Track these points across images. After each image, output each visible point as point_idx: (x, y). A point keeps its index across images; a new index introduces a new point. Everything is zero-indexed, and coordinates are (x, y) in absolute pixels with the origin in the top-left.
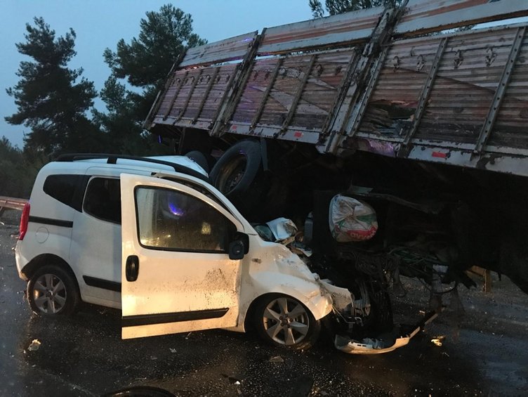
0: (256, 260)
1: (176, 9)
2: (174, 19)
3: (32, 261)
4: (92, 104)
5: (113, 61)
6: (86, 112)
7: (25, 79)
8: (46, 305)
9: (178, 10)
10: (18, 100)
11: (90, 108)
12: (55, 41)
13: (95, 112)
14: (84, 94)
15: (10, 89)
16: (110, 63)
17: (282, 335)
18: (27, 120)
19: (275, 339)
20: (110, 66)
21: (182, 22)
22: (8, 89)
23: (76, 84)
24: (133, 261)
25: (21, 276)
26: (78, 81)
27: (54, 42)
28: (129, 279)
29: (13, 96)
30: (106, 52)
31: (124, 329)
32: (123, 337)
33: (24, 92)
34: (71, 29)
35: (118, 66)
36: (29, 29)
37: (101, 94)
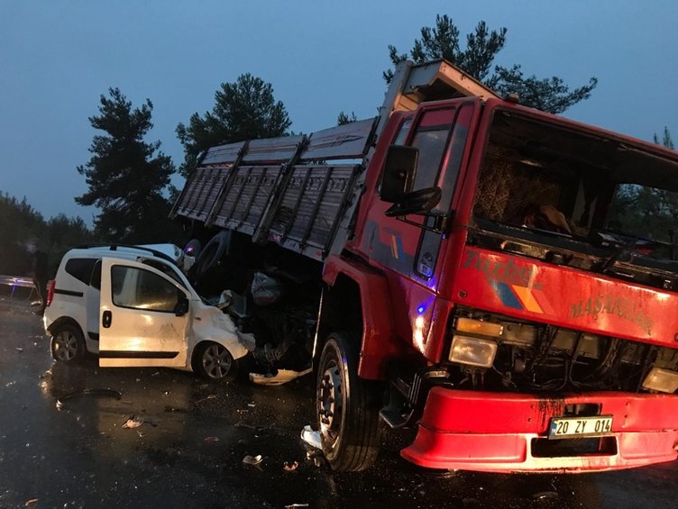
0: (199, 319)
1: (255, 78)
2: (253, 90)
3: (55, 322)
4: (169, 181)
5: (186, 137)
6: (162, 190)
7: (98, 156)
8: (63, 354)
9: (257, 79)
10: (90, 179)
11: (167, 186)
12: (132, 112)
13: (173, 189)
14: (162, 169)
15: (82, 167)
16: (183, 138)
17: (214, 372)
18: (98, 200)
19: (210, 375)
20: (183, 143)
21: (261, 93)
22: (79, 167)
23: (153, 159)
24: (108, 314)
25: (48, 334)
26: (155, 155)
27: (130, 113)
28: (104, 326)
29: (85, 175)
30: (179, 127)
31: (101, 360)
32: (101, 365)
33: (97, 169)
34: (148, 100)
35: (192, 142)
36: (103, 101)
37: (181, 168)
